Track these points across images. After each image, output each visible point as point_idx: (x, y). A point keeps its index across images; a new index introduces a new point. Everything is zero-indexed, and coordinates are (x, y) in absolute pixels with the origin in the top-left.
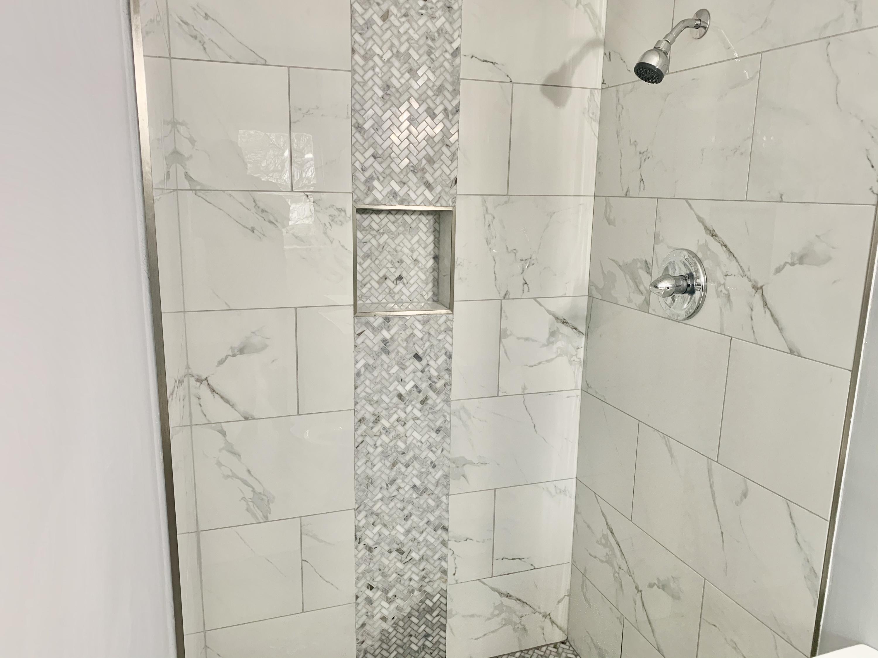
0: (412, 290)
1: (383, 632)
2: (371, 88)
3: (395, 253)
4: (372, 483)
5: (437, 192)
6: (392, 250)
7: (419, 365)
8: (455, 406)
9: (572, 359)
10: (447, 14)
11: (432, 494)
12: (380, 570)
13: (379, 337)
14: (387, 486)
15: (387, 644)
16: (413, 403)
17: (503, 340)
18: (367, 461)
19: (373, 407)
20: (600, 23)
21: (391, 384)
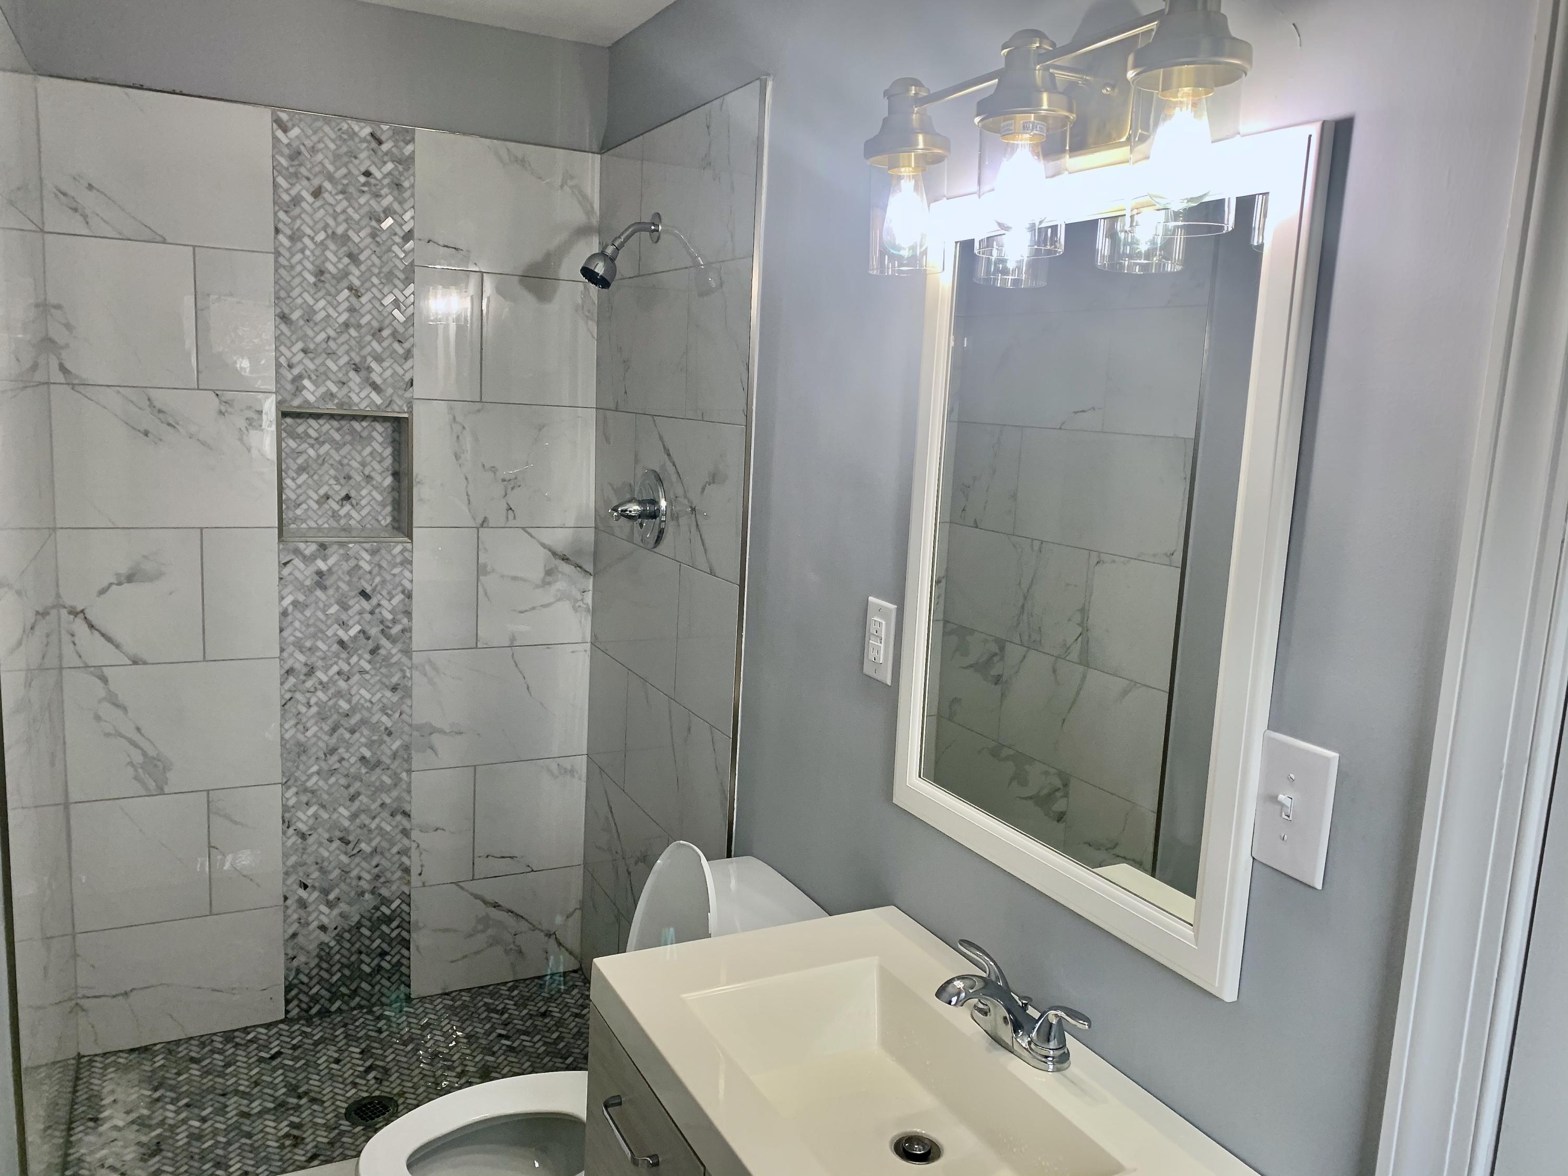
0: (364, 512)
1: (322, 945)
2: (300, 274)
3: (340, 467)
4: (304, 751)
5: (388, 395)
6: (335, 464)
7: (366, 605)
8: (417, 658)
9: (577, 605)
10: (396, 193)
11: (388, 769)
12: (317, 863)
13: (312, 569)
14: (326, 756)
15: (328, 962)
16: (360, 652)
17: (481, 578)
18: (298, 723)
19: (304, 655)
20: (593, 208)
21: (329, 627)
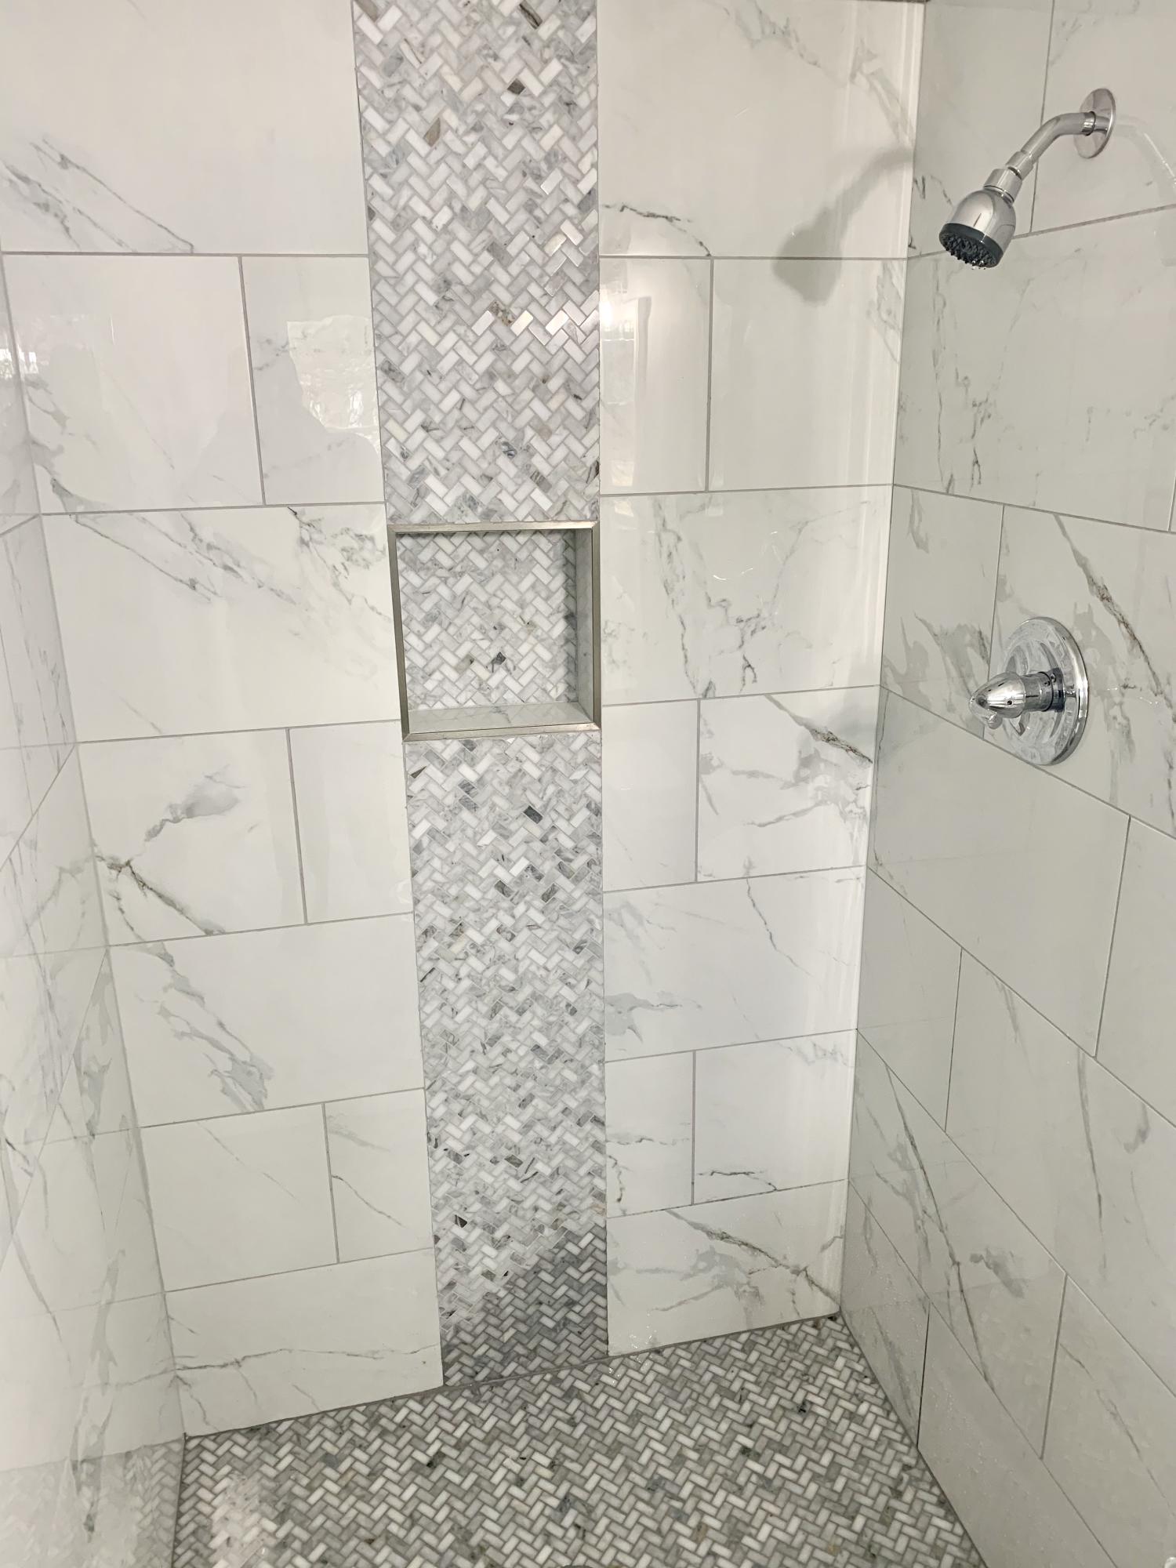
0: (525, 680)
1: (488, 1297)
2: (412, 289)
3: (488, 612)
4: (454, 1043)
5: (560, 493)
6: (480, 607)
7: (536, 830)
8: (610, 902)
9: (847, 809)
10: (566, 119)
11: (572, 1060)
12: (477, 1193)
13: (455, 779)
14: (484, 1047)
15: (497, 1317)
16: (527, 898)
17: (703, 777)
18: (443, 1005)
19: (449, 907)
20: (904, 111)
21: (482, 865)
